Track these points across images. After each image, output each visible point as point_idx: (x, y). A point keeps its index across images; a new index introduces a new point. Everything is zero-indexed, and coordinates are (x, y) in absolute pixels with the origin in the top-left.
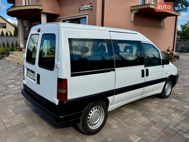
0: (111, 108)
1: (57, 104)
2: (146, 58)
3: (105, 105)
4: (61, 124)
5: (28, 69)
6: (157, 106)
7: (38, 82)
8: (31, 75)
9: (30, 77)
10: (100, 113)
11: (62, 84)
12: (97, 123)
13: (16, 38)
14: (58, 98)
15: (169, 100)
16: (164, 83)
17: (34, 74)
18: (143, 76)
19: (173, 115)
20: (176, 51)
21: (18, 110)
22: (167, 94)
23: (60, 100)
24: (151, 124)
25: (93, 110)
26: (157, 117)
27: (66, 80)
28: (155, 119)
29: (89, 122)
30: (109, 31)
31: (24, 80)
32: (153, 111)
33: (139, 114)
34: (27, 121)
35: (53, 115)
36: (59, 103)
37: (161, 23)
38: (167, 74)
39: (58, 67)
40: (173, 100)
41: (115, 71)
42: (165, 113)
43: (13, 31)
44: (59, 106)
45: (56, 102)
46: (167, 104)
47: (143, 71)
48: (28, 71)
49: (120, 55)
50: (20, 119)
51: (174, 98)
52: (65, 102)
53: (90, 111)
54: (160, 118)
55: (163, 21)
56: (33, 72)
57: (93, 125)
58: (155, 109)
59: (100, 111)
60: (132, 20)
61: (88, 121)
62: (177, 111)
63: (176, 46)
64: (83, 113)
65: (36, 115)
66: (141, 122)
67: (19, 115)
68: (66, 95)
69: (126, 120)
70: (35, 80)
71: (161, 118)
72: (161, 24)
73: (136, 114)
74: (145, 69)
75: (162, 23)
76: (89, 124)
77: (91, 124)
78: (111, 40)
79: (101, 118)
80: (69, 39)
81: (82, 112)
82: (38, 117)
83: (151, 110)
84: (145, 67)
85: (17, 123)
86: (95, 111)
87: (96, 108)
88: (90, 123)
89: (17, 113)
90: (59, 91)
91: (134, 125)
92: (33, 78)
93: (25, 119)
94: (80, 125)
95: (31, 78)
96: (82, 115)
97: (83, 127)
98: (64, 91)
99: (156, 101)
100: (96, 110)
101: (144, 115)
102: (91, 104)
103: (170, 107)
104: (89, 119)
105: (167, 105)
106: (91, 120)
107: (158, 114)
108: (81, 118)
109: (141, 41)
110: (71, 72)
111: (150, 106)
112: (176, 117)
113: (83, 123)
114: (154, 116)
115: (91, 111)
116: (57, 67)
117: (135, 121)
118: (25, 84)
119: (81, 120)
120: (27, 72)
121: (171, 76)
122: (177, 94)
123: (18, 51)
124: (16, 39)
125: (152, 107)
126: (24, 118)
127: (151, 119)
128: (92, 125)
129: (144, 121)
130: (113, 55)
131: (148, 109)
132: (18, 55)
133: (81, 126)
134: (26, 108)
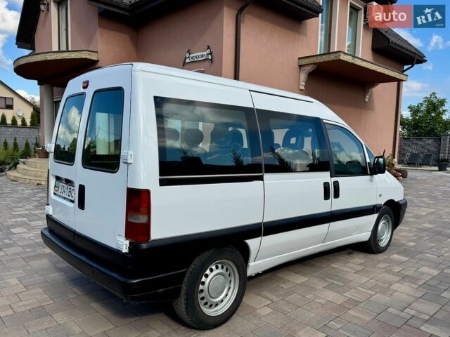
0: (254, 267)
1: (125, 250)
2: (335, 163)
3: (241, 259)
4: (133, 299)
5: (58, 178)
6: (360, 268)
7: (82, 205)
8: (66, 190)
9: (63, 195)
10: (229, 278)
11: (138, 201)
12: (222, 301)
13: (35, 130)
14: (127, 237)
15: (386, 257)
16: (374, 217)
17: (72, 188)
18: (327, 196)
19: (396, 286)
20: (399, 163)
21: (32, 279)
22: (383, 244)
23: (133, 241)
24: (348, 306)
25: (211, 270)
26: (360, 290)
27: (147, 192)
28: (356, 295)
29: (203, 298)
30: (250, 91)
31: (48, 205)
32: (351, 279)
33: (320, 285)
34: (52, 302)
35: (115, 278)
36: (129, 248)
37: (365, 97)
38: (380, 196)
39: (129, 162)
40: (395, 256)
41: (262, 180)
42: (378, 283)
43: (30, 115)
44: (131, 256)
45: (123, 245)
46: (382, 265)
47: (326, 186)
48: (57, 182)
49: (277, 154)
50: (36, 297)
51: (397, 253)
52: (144, 246)
53: (206, 270)
54: (368, 294)
55: (369, 94)
56: (68, 182)
57: (211, 306)
58: (356, 275)
59: (228, 273)
60: (302, 88)
61: (201, 295)
62: (404, 278)
63: (399, 152)
64: (188, 274)
65: (75, 289)
66: (322, 301)
67: (34, 291)
68: (146, 227)
69: (289, 298)
70: (73, 202)
71: (370, 292)
72: (367, 100)
73: (312, 285)
74: (331, 181)
75: (368, 97)
76: (201, 303)
77: (206, 304)
78: (253, 109)
79: (231, 290)
80: (156, 98)
81: (185, 273)
82: (79, 293)
83: (346, 277)
84: (331, 176)
85: (29, 308)
86: (216, 272)
87: (220, 266)
88: (205, 301)
89: (30, 285)
90: (130, 220)
91: (308, 308)
92: (70, 198)
93: (49, 299)
94: (181, 305)
95: (64, 198)
96: (186, 280)
97: (186, 308)
98: (142, 219)
99: (358, 260)
100: (219, 270)
101: (330, 287)
102: (206, 254)
103: (388, 271)
104: (202, 291)
105: (381, 267)
106: (207, 293)
107: (361, 285)
108: (184, 287)
109: (322, 119)
110: (160, 175)
111: (345, 269)
112: (404, 290)
113: (187, 300)
114: (354, 288)
115: (208, 272)
116: (127, 163)
117: (310, 299)
118: (50, 213)
119: (183, 292)
120: (55, 186)
121: (390, 203)
122: (404, 245)
123: (39, 157)
124: (36, 134)
125: (349, 270)
126: (45, 296)
127: (347, 294)
128: (209, 305)
129: (330, 299)
130: (260, 155)
131: (339, 275)
132: (39, 165)
133: (184, 306)
134: (52, 275)
